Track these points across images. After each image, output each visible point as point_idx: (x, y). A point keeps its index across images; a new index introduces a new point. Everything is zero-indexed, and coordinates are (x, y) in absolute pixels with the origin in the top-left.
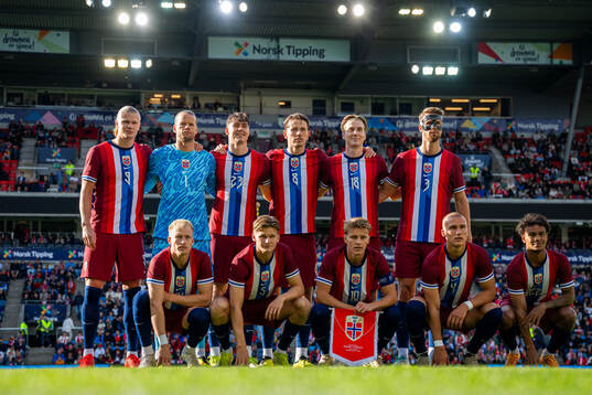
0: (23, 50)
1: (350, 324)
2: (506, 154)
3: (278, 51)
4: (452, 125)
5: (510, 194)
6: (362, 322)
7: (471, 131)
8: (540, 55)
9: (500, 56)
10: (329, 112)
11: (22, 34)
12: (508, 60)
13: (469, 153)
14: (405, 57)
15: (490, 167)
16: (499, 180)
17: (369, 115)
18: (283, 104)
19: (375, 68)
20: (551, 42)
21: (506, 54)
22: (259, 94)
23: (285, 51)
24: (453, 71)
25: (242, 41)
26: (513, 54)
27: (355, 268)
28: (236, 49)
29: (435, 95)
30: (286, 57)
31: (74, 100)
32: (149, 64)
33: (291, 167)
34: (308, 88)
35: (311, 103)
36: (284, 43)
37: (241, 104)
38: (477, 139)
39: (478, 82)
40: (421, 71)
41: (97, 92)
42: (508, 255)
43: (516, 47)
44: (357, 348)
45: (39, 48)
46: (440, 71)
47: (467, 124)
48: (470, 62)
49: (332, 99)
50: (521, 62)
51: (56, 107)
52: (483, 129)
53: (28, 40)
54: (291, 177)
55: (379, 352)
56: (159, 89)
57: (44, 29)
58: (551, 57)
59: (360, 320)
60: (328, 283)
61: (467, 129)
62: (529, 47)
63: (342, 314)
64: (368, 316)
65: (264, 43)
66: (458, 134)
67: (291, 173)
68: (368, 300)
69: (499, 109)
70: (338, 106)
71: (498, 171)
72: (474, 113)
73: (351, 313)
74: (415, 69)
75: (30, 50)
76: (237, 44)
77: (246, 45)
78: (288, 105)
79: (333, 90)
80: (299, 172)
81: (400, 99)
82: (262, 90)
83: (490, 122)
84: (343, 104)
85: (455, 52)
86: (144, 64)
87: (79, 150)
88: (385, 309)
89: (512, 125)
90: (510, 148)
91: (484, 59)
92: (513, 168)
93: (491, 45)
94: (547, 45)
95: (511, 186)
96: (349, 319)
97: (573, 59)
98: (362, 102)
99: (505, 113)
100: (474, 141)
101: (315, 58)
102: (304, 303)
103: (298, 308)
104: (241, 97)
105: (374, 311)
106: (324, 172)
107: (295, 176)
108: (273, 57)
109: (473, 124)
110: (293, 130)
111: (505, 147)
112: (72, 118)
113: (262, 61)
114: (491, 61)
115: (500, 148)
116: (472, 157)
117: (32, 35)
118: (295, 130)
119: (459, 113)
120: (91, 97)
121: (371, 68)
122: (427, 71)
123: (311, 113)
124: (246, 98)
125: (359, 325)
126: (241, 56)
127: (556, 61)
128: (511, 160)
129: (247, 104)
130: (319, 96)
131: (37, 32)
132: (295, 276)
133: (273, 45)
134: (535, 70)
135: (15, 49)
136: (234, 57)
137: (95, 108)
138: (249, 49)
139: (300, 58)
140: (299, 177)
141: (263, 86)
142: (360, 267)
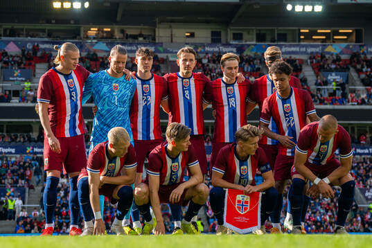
1: (239, 201)
2: (359, 71)
4: (317, 50)
5: (363, 102)
6: (249, 200)
7: (332, 54)
10: (223, 40)
13: (331, 71)
15: (347, 82)
16: (353, 91)
17: (254, 43)
18: (188, 34)
19: (258, 7)
22: (171, 27)
24: (319, 8)
27: (243, 162)
29: (305, 27)
31: (31, 33)
32: (87, 5)
33: (183, 87)
34: (207, 22)
35: (209, 35)
37: (157, 35)
38: (337, 60)
40: (293, 8)
41: (48, 27)
42: (362, 149)
44: (244, 219)
46: (308, 8)
47: (330, 49)
48: (332, 1)
49: (226, 30)
51: (17, 38)
52: (342, 53)
54: (184, 94)
55: (262, 223)
56: (94, 25)
59: (247, 198)
60: (221, 172)
61: (329, 53)
63: (234, 193)
64: (253, 196)
66: (323, 56)
67: (184, 91)
68: (253, 184)
69: (354, 38)
70: (230, 36)
71: (353, 85)
72: (334, 41)
73: (241, 192)
74: (289, 7)
78: (192, 35)
79: (227, 24)
80: (190, 90)
81: (278, 30)
82: (173, 25)
83: (347, 47)
84: (234, 34)
86: (83, 5)
87: (35, 71)
88: (267, 190)
89: (364, 49)
90: (363, 67)
92: (364, 82)
95: (364, 96)
96: (239, 197)
98: (249, 33)
99: (359, 40)
100: (334, 62)
103: (200, 192)
104: (157, 30)
105: (258, 192)
107: (187, 92)
109: (333, 49)
111: (359, 67)
112: (29, 46)
114: (347, 1)
115: (355, 67)
116: (333, 74)
119: (323, 41)
120: (43, 31)
121: (255, 7)
122: (299, 8)
123: (209, 41)
124: (160, 30)
125: (246, 202)
128: (363, 76)
129: (161, 35)
130: (216, 28)
132: (196, 166)
137: (46, 39)
140: (190, 93)
141: (172, 21)
142: (246, 160)
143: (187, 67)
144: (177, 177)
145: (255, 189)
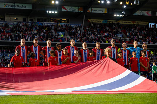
3: (15, 6)
8: (76, 10)
9: (67, 9)
10: (27, 21)
12: (69, 10)
14: (45, 9)
17: (36, 22)
18: (15, 19)
20: (78, 7)
21: (68, 9)
22: (10, 16)
23: (16, 6)
24: (56, 12)
25: (6, 4)
26: (70, 9)
28: (4, 5)
29: (52, 18)
30: (16, 8)
34: (22, 15)
35: (22, 19)
36: (16, 4)
37: (5, 18)
39: (62, 15)
40: (49, 12)
43: (71, 7)
46: (53, 12)
47: (59, 25)
48: (60, 10)
50: (72, 11)
58: (78, 10)
62: (73, 8)
65: (11, 4)
69: (66, 21)
70: (29, 19)
74: (47, 12)
76: (4, 4)
77: (7, 5)
78: (17, 19)
79: (28, 16)
81: (44, 18)
83: (65, 24)
85: (57, 8)
89: (69, 25)
91: (63, 10)
93: (65, 7)
94: (77, 7)
97: (83, 11)
98: (35, 19)
99: (68, 22)
101: (24, 8)
104: (5, 17)
108: (13, 8)
113: (11, 9)
114: (65, 10)
115: (67, 31)
116: (61, 32)
119: (57, 22)
121: (37, 11)
123: (22, 21)
124: (7, 17)
126: (6, 7)
127: (79, 11)
129: (7, 18)
130: (25, 17)
133: (13, 5)
134: (75, 13)
136: (4, 7)
138: (8, 6)
139: (20, 8)
141: (10, 14)
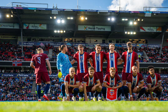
0: (36, 29)
1: (111, 91)
2: (147, 52)
3: (94, 29)
4: (134, 46)
5: (148, 62)
6: (114, 91)
7: (139, 47)
8: (155, 30)
9: (145, 30)
10: (106, 43)
11: (36, 25)
12: (147, 31)
13: (138, 52)
14: (123, 29)
15: (143, 56)
16: (145, 58)
17: (115, 43)
18: (95, 41)
19: (117, 32)
20: (157, 27)
21: (147, 29)
22: (90, 39)
23: (96, 28)
24: (135, 33)
25: (86, 26)
26: (148, 29)
27: (112, 79)
28: (84, 28)
29: (131, 39)
30: (96, 30)
31: (47, 40)
32: (65, 32)
33: (97, 57)
34: (101, 37)
35: (102, 41)
36: (96, 27)
37: (86, 41)
38: (140, 49)
39: (140, 36)
41: (53, 38)
42: (147, 75)
43: (149, 28)
44: (112, 97)
45: (40, 28)
46: (132, 33)
47: (138, 45)
48: (138, 31)
49: (107, 39)
50: (150, 31)
51: (43, 42)
52: (142, 46)
53: (37, 27)
54: (97, 59)
55: (118, 98)
56: (67, 37)
57: (41, 24)
58: (157, 30)
59: (113, 90)
60: (106, 82)
61: (138, 47)
62: (152, 28)
63: (109, 89)
64: (115, 90)
65: (91, 27)
66: (136, 48)
67: (97, 58)
68: (115, 86)
70: (108, 41)
71: (145, 56)
72: (139, 43)
73: (111, 89)
74: (126, 33)
75: (37, 29)
76: (85, 27)
77: (87, 27)
78: (97, 41)
79: (107, 37)
80: (99, 58)
81: (122, 40)
82: (91, 38)
83: (143, 45)
84: (109, 41)
85: (135, 29)
86: (63, 32)
87: (49, 51)
88: (119, 88)
89: (148, 46)
90: (148, 51)
91: (141, 30)
92: (148, 56)
93: (143, 27)
94: (156, 28)
95: (148, 60)
96: (111, 90)
97: (162, 31)
98: (114, 40)
99: (146, 43)
100: (139, 49)
101: (103, 30)
102: (101, 87)
103: (99, 88)
105: (117, 88)
106: (105, 56)
107: (98, 58)
108: (93, 30)
109: (139, 45)
110: (97, 49)
111: (147, 51)
112: (47, 44)
113: (91, 31)
114: (143, 31)
115: (145, 51)
117: (38, 25)
118: (98, 49)
119: (136, 43)
120: (51, 39)
122: (129, 33)
123: (102, 43)
124: (87, 39)
125: (113, 92)
126: (86, 30)
127: (158, 31)
128: (148, 54)
130: (104, 39)
131: (39, 25)
132: (98, 81)
133: (93, 27)
134: (153, 33)
135: (34, 29)
136: (84, 30)
137: (52, 42)
138: (88, 28)
139: (99, 30)
140: (99, 59)
141: (91, 37)
142: (113, 78)
143: (98, 51)
144: (92, 84)
145: (115, 88)
